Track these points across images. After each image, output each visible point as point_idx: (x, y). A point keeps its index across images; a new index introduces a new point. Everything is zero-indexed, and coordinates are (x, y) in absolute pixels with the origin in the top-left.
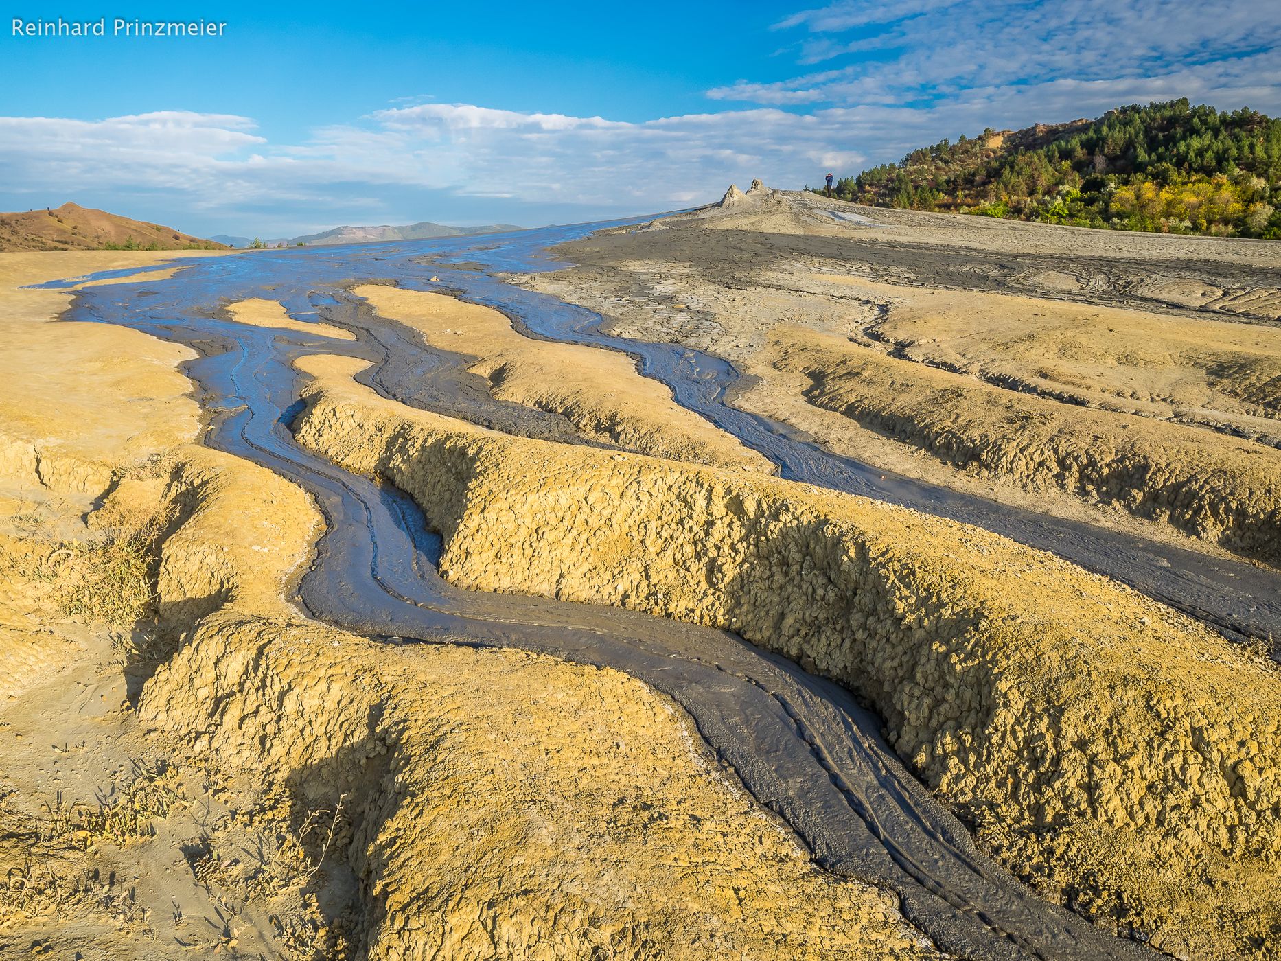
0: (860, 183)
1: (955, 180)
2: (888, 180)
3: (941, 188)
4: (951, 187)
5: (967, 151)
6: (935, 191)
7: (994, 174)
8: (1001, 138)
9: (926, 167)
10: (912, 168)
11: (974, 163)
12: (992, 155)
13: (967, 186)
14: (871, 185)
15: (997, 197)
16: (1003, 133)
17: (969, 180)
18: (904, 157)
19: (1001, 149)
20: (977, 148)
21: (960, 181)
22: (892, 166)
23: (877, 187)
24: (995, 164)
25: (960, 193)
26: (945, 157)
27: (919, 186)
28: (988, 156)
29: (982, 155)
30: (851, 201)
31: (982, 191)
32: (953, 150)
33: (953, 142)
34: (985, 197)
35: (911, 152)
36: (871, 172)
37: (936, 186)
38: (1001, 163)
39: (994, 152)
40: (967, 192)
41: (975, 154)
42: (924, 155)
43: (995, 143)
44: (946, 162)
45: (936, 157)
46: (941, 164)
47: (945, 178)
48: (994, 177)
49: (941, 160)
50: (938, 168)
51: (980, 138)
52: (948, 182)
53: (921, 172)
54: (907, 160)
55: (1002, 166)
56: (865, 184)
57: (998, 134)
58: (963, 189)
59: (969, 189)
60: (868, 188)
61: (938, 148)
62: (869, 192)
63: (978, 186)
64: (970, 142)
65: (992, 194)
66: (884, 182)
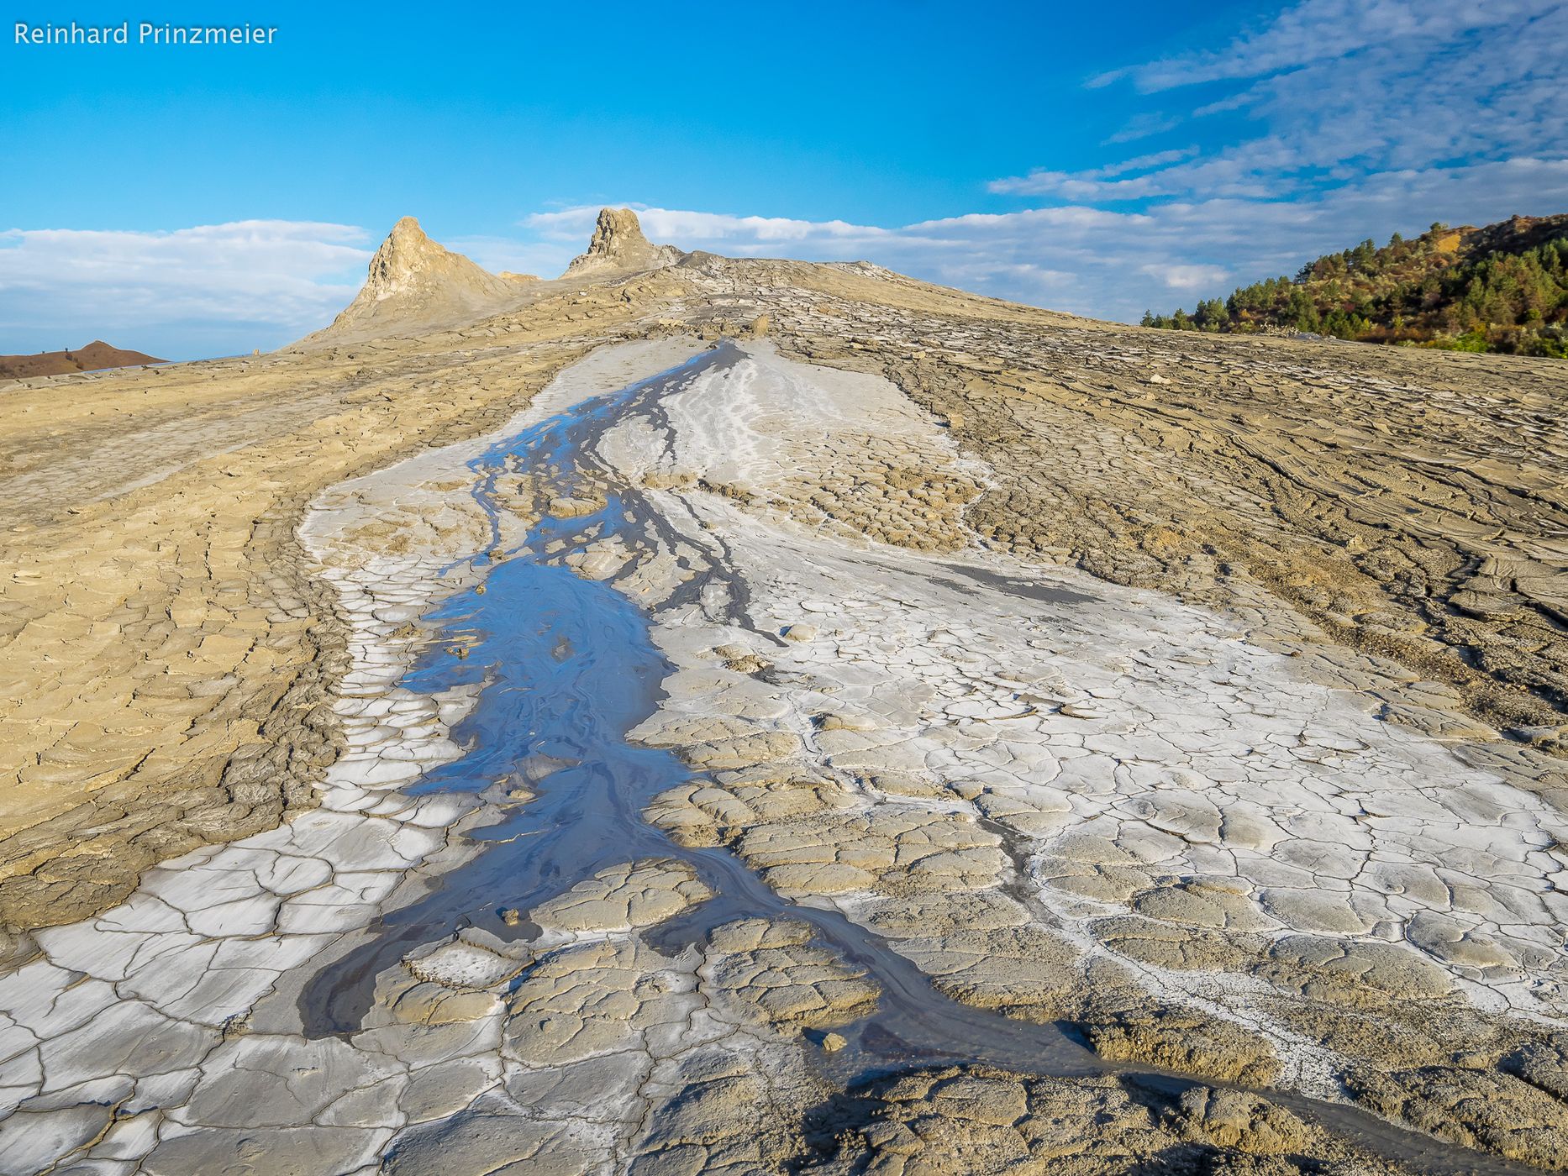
0: (1233, 307)
1: (1389, 300)
2: (1277, 302)
3: (1365, 312)
4: (1383, 311)
5: (1404, 258)
6: (1355, 317)
7: (1455, 290)
8: (1457, 238)
9: (1338, 282)
10: (1316, 284)
11: (1415, 276)
12: (1445, 263)
13: (1410, 309)
14: (1250, 309)
15: (1463, 325)
16: (1461, 229)
17: (1412, 300)
18: (1302, 266)
19: (1459, 253)
20: (1420, 253)
21: (1396, 301)
22: (1284, 282)
23: (1259, 312)
24: (1454, 275)
25: (1399, 320)
26: (1370, 266)
27: (1329, 310)
28: (1438, 265)
29: (1429, 264)
30: (1220, 331)
31: (1436, 316)
32: (1381, 257)
33: (1382, 243)
34: (1443, 326)
35: (1314, 260)
36: (1251, 289)
37: (1355, 310)
38: (1464, 273)
39: (1448, 258)
40: (1411, 318)
41: (1418, 262)
42: (1336, 265)
43: (1448, 246)
44: (1371, 274)
45: (1354, 266)
46: (1362, 277)
47: (1370, 297)
48: (1452, 295)
49: (1363, 271)
50: (1358, 284)
51: (1424, 238)
52: (1377, 303)
53: (1330, 289)
54: (1307, 272)
55: (1467, 277)
56: (1242, 308)
57: (1453, 232)
58: (1403, 314)
59: (1413, 314)
60: (1245, 314)
61: (1357, 254)
62: (1246, 320)
63: (1428, 309)
64: (1408, 244)
65: (1455, 321)
66: (1271, 305)
